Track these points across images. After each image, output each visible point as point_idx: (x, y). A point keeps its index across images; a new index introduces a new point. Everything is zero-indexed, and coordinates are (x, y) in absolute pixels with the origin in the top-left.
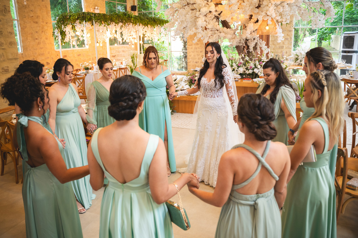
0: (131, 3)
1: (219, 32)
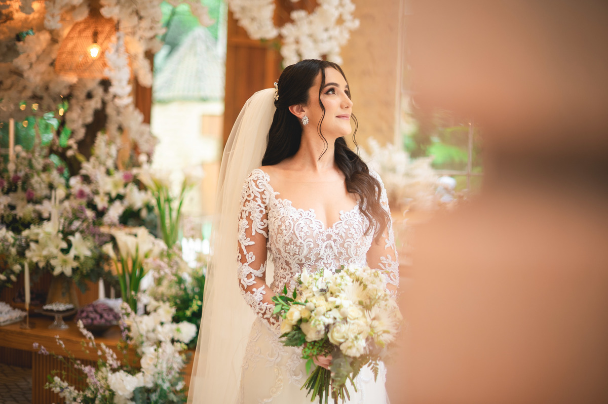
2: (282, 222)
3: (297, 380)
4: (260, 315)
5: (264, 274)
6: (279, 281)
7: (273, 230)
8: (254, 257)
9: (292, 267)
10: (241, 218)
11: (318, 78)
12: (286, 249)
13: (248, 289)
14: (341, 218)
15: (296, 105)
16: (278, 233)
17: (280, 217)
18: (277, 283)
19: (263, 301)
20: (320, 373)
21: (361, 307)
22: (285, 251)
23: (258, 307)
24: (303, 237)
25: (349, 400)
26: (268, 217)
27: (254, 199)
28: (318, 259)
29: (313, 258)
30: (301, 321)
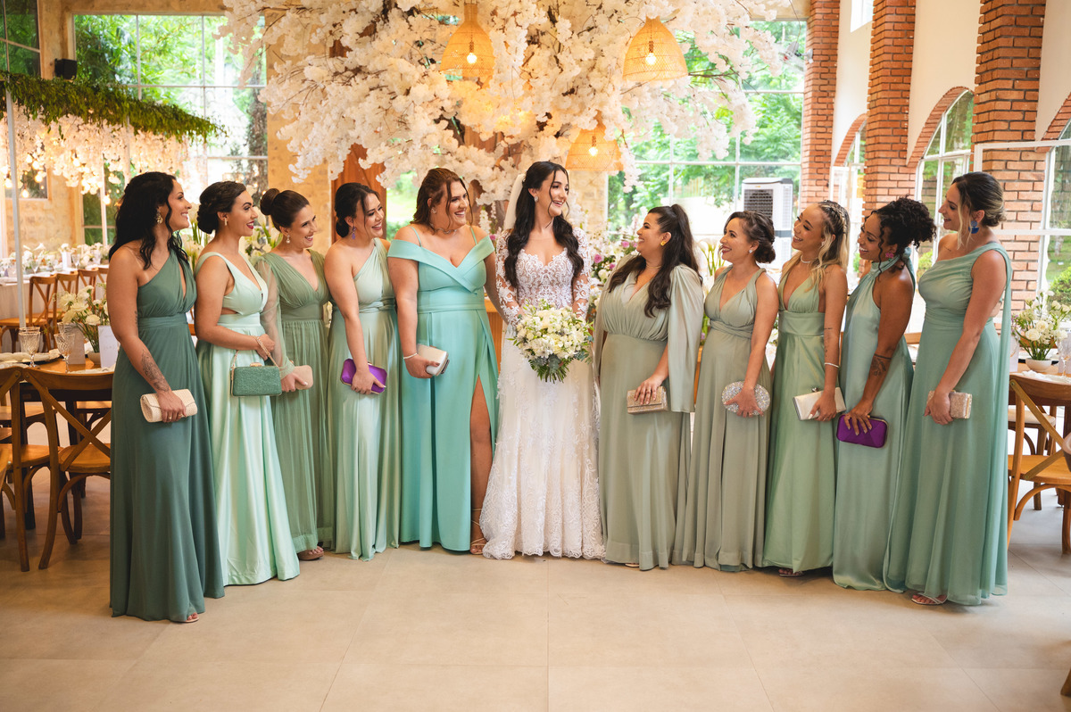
0: (53, 50)
1: (454, 157)
13: (508, 305)
14: (553, 260)
15: (534, 188)
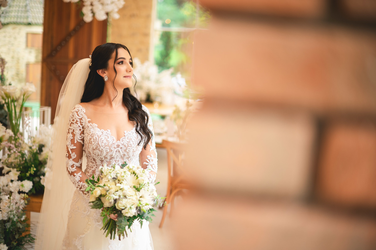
2: (92, 137)
3: (99, 225)
4: (78, 189)
5: (81, 165)
6: (89, 169)
7: (87, 140)
8: (76, 155)
9: (97, 162)
10: (69, 132)
11: (114, 54)
12: (94, 152)
13: (72, 174)
14: (125, 135)
15: (101, 69)
16: (89, 143)
17: (91, 134)
18: (88, 170)
19: (80, 181)
20: (111, 222)
21: (135, 189)
22: (93, 153)
23: (77, 184)
24: (103, 146)
25: (127, 237)
26: (84, 133)
27: (76, 123)
28: (112, 158)
29: (109, 158)
30: (101, 195)
